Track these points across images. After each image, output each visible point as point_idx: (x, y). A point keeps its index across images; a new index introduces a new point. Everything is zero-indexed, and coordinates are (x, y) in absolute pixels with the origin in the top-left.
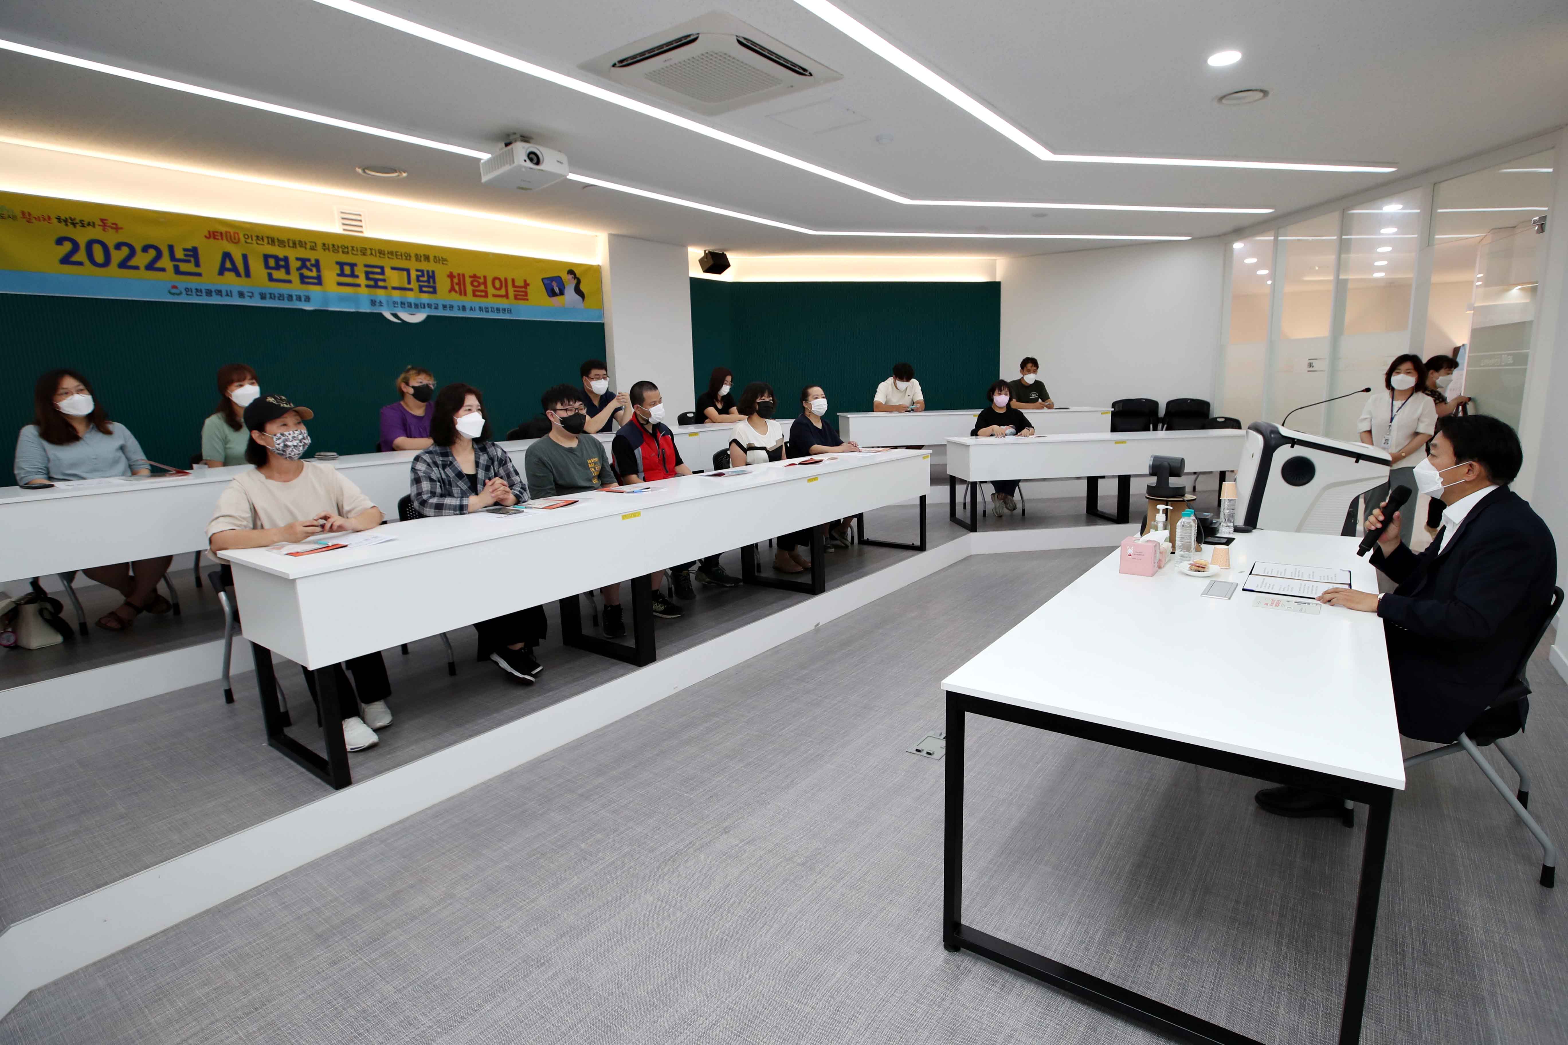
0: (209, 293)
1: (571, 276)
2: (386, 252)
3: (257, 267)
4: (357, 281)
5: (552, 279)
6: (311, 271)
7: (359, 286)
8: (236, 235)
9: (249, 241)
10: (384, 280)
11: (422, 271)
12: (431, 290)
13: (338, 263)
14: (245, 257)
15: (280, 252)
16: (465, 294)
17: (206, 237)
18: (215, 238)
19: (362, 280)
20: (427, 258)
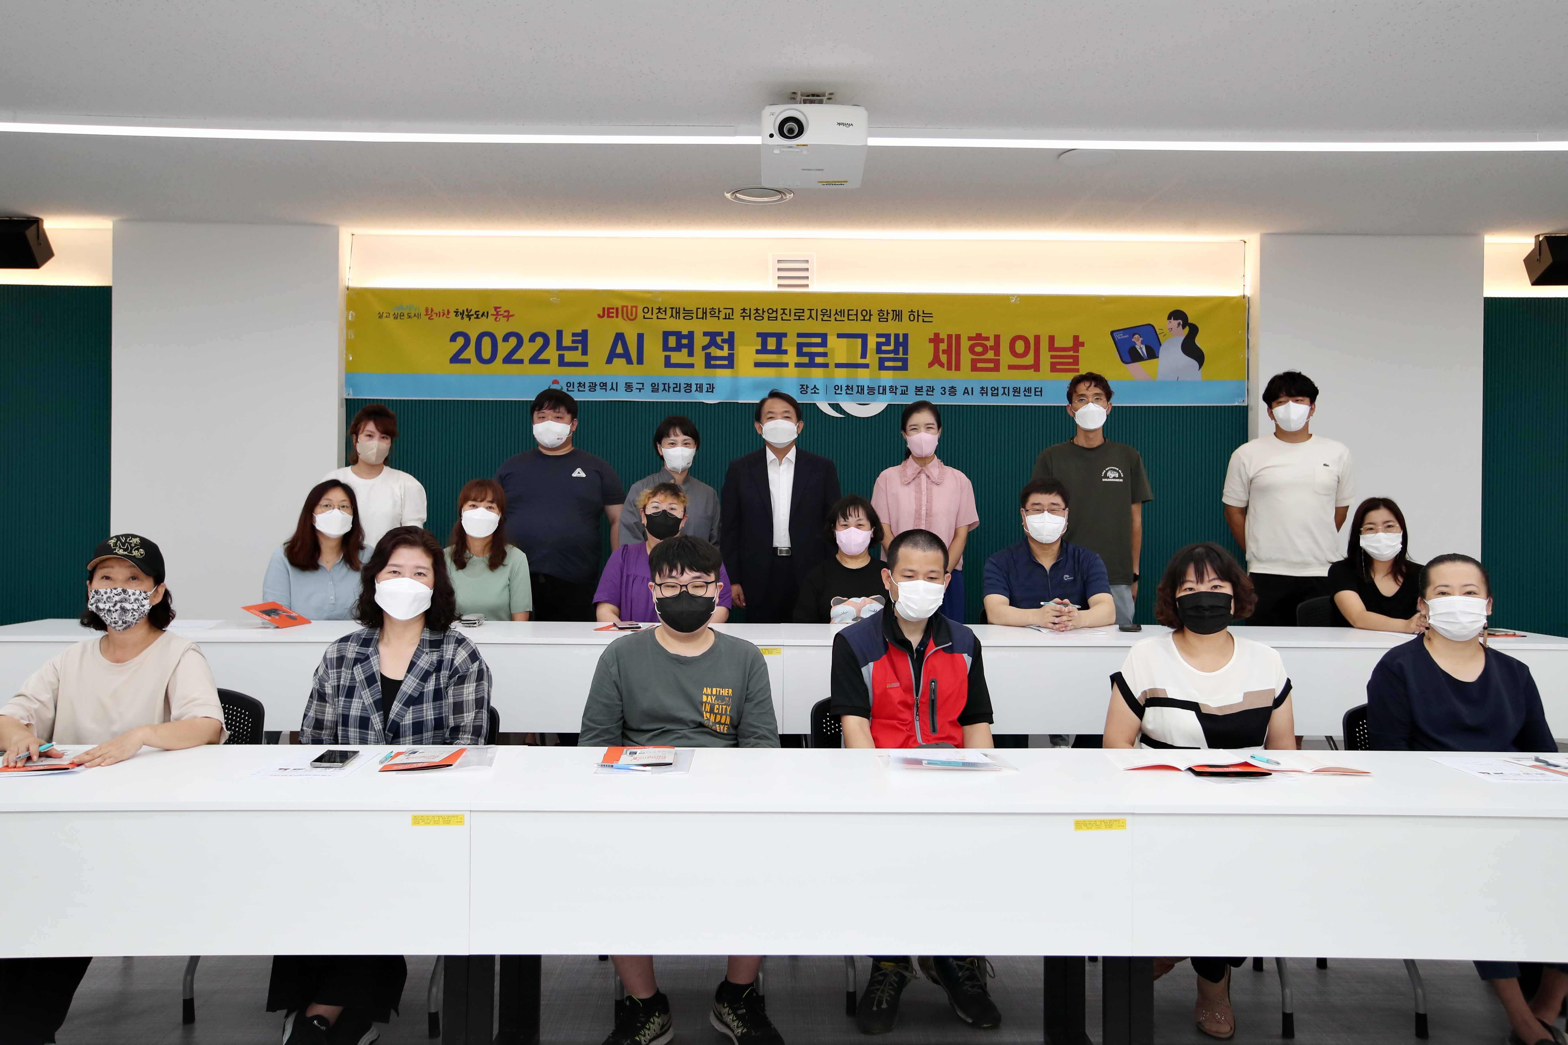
0: (593, 387)
1: (1174, 323)
2: (833, 312)
3: (654, 350)
4: (784, 358)
5: (1132, 331)
6: (722, 348)
7: (786, 365)
8: (634, 309)
9: (649, 315)
10: (825, 355)
11: (887, 336)
12: (900, 364)
13: (759, 335)
14: (641, 337)
15: (683, 326)
16: (958, 368)
17: (599, 316)
18: (609, 317)
19: (791, 357)
20: (898, 315)
